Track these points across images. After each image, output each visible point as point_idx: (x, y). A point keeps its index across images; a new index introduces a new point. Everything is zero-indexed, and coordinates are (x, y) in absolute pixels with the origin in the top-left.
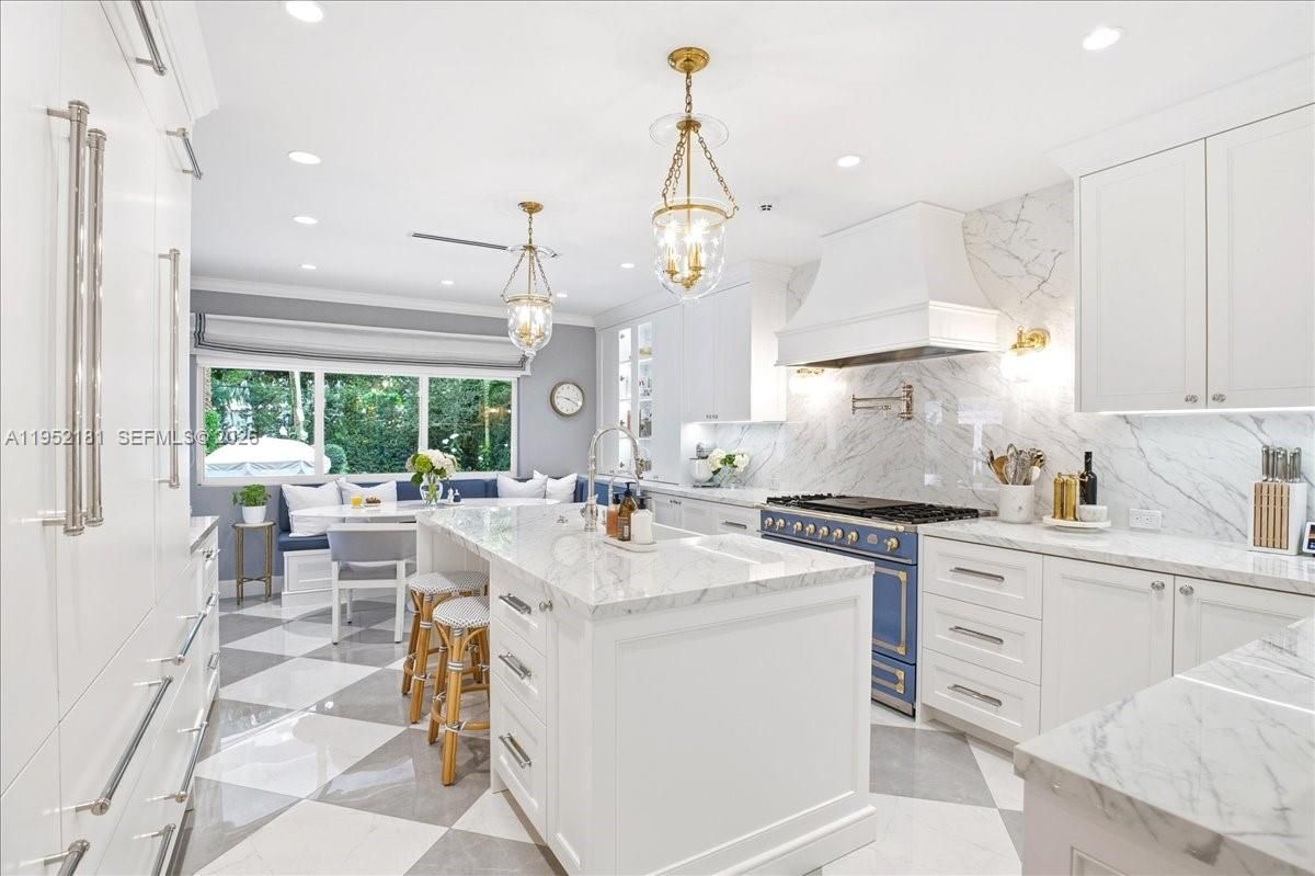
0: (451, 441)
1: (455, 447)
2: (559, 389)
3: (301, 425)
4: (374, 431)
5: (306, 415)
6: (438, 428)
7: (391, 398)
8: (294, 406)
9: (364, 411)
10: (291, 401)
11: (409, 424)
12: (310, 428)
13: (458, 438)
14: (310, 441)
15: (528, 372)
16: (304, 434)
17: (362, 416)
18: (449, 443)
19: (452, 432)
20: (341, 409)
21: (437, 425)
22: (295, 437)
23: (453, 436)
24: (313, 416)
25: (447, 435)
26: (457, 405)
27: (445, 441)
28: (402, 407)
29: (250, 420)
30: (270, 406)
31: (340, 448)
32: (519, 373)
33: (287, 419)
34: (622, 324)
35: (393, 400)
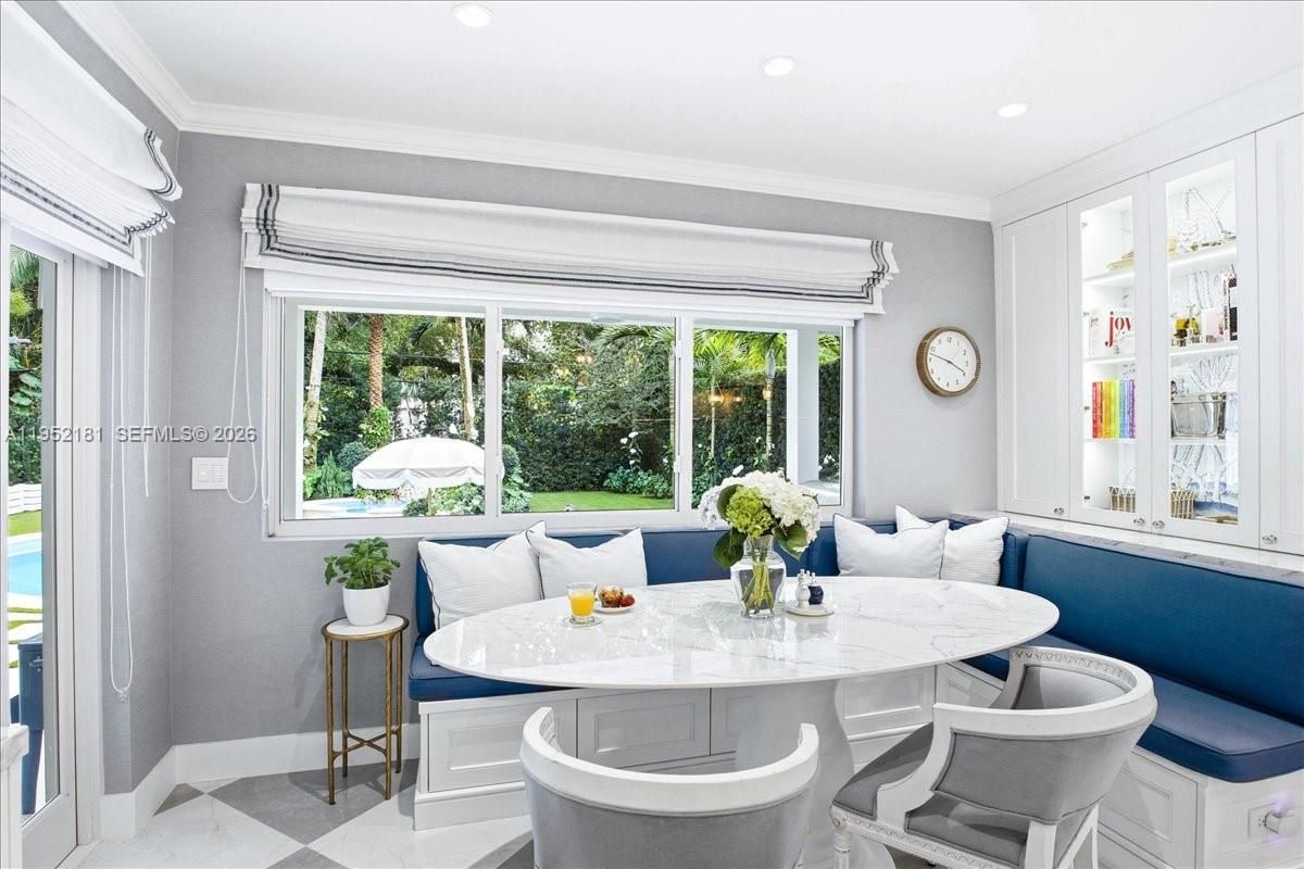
0: (630, 439)
1: (633, 447)
2: (934, 343)
3: (472, 422)
4: (546, 428)
5: (477, 412)
6: (615, 425)
7: (565, 392)
8: (464, 401)
9: (536, 407)
10: (461, 396)
11: (583, 420)
12: (480, 426)
13: (636, 437)
14: (480, 441)
15: (877, 307)
16: (474, 433)
17: (534, 412)
18: (628, 444)
19: (631, 431)
20: (512, 404)
21: (616, 422)
22: (465, 437)
23: (632, 435)
24: (483, 414)
25: (625, 434)
26: (636, 399)
27: (624, 441)
28: (576, 401)
29: (422, 418)
30: (441, 403)
31: (512, 450)
32: (857, 310)
33: (458, 417)
34: (1089, 195)
35: (567, 394)
